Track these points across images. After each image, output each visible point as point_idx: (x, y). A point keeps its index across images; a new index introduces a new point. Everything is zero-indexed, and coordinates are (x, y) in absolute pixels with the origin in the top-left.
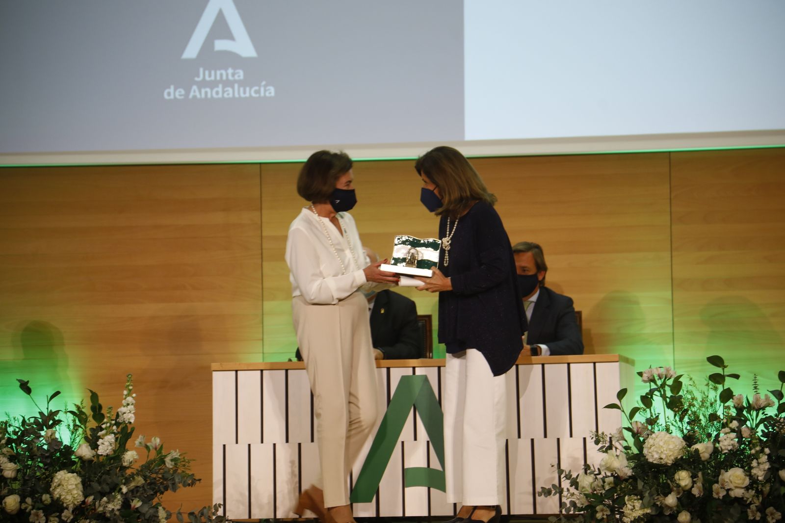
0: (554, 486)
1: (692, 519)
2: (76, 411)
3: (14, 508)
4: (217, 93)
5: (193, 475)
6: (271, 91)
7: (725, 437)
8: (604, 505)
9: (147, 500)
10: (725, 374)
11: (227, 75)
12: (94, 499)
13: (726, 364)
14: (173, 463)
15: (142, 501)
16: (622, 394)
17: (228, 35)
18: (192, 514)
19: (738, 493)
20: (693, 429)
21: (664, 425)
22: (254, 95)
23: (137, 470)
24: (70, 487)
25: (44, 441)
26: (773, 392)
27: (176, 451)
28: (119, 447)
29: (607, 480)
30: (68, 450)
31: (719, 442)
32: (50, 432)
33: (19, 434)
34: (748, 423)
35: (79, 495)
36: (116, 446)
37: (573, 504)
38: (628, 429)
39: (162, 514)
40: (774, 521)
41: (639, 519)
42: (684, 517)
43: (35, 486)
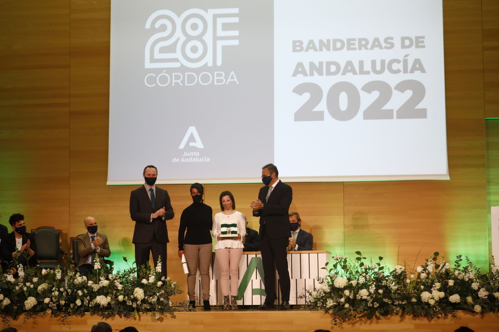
0: (303, 295)
1: (349, 306)
3: (121, 300)
4: (190, 160)
5: (181, 290)
6: (209, 160)
7: (361, 278)
8: (320, 302)
9: (165, 298)
10: (362, 257)
11: (194, 154)
12: (148, 297)
13: (361, 254)
14: (174, 286)
16: (327, 264)
17: (194, 141)
18: (180, 303)
19: (365, 297)
20: (350, 276)
21: (341, 274)
22: (202, 161)
24: (140, 293)
25: (131, 278)
26: (377, 264)
27: (175, 282)
29: (321, 293)
31: (359, 280)
32: (133, 274)
33: (123, 275)
34: (368, 274)
35: (143, 296)
36: (155, 280)
37: (310, 301)
38: (329, 276)
39: (170, 303)
40: (376, 307)
41: (332, 306)
42: (347, 306)
43: (128, 292)
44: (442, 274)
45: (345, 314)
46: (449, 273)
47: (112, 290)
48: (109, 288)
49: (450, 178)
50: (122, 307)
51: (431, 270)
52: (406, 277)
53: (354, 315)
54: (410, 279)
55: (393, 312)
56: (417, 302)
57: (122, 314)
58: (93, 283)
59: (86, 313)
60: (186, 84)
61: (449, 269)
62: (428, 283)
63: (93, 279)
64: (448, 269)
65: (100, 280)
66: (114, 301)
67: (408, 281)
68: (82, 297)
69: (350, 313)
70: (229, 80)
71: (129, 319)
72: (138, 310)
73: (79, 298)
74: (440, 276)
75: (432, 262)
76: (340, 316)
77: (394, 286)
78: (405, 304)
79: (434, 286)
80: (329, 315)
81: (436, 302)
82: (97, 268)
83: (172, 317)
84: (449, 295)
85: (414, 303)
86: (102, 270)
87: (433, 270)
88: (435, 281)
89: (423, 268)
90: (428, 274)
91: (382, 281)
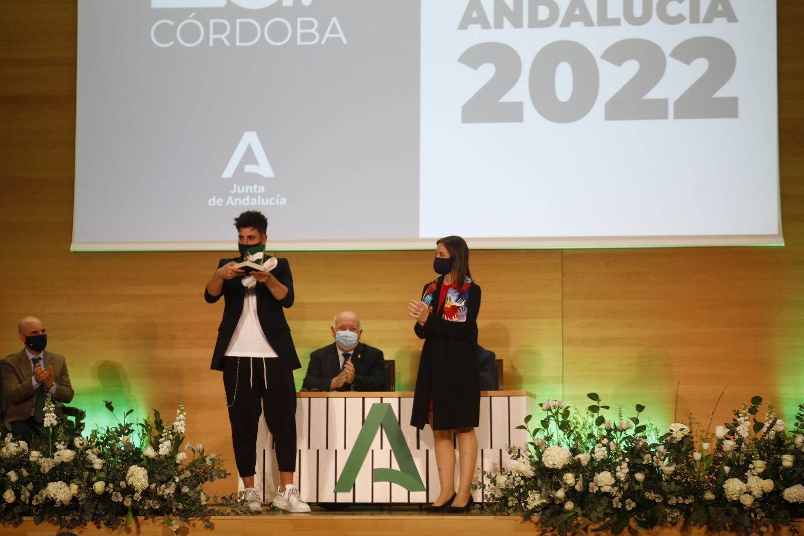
0: (479, 482)
1: (575, 507)
2: (144, 424)
3: (100, 490)
4: (246, 202)
5: (225, 470)
6: (284, 201)
7: (599, 449)
8: (514, 496)
9: (193, 487)
10: (600, 405)
11: (253, 189)
12: (156, 486)
13: (600, 399)
14: (211, 462)
15: (190, 488)
16: (528, 418)
17: (254, 162)
18: (224, 498)
19: (606, 489)
20: (576, 444)
21: (557, 441)
22: (271, 203)
23: (186, 466)
24: (139, 477)
25: (122, 444)
26: (632, 419)
27: (213, 453)
28: (174, 450)
29: (516, 479)
30: (138, 451)
31: (594, 453)
32: (126, 438)
33: (105, 439)
34: (614, 440)
35: (145, 482)
36: (171, 449)
37: (493, 496)
38: (532, 444)
39: (203, 497)
40: (631, 508)
41: (538, 507)
42: (569, 505)
43: (115, 475)
44: (769, 443)
45: (566, 522)
46: (784, 441)
47: (82, 470)
48: (75, 466)
49: (786, 243)
50: (100, 506)
51: (745, 434)
52: (692, 448)
53: (584, 526)
54: (701, 451)
55: (666, 521)
56: (716, 499)
57: (100, 520)
58: (41, 455)
59: (25, 518)
60: (238, 44)
61: (783, 431)
62: (738, 461)
63: (41, 447)
64: (780, 432)
65: (55, 450)
66: (86, 493)
67: (697, 456)
68: (17, 485)
69: (575, 522)
70: (327, 35)
71: (116, 531)
72: (136, 512)
73: (11, 487)
74: (765, 446)
75: (747, 418)
76: (555, 528)
77: (668, 465)
78: (690, 504)
79: (751, 466)
80: (532, 525)
81: (756, 500)
82: (49, 425)
83: (207, 527)
84: (783, 487)
85: (709, 503)
86: (61, 429)
87: (750, 434)
88: (753, 456)
89: (728, 430)
90: (740, 441)
91: (642, 455)
